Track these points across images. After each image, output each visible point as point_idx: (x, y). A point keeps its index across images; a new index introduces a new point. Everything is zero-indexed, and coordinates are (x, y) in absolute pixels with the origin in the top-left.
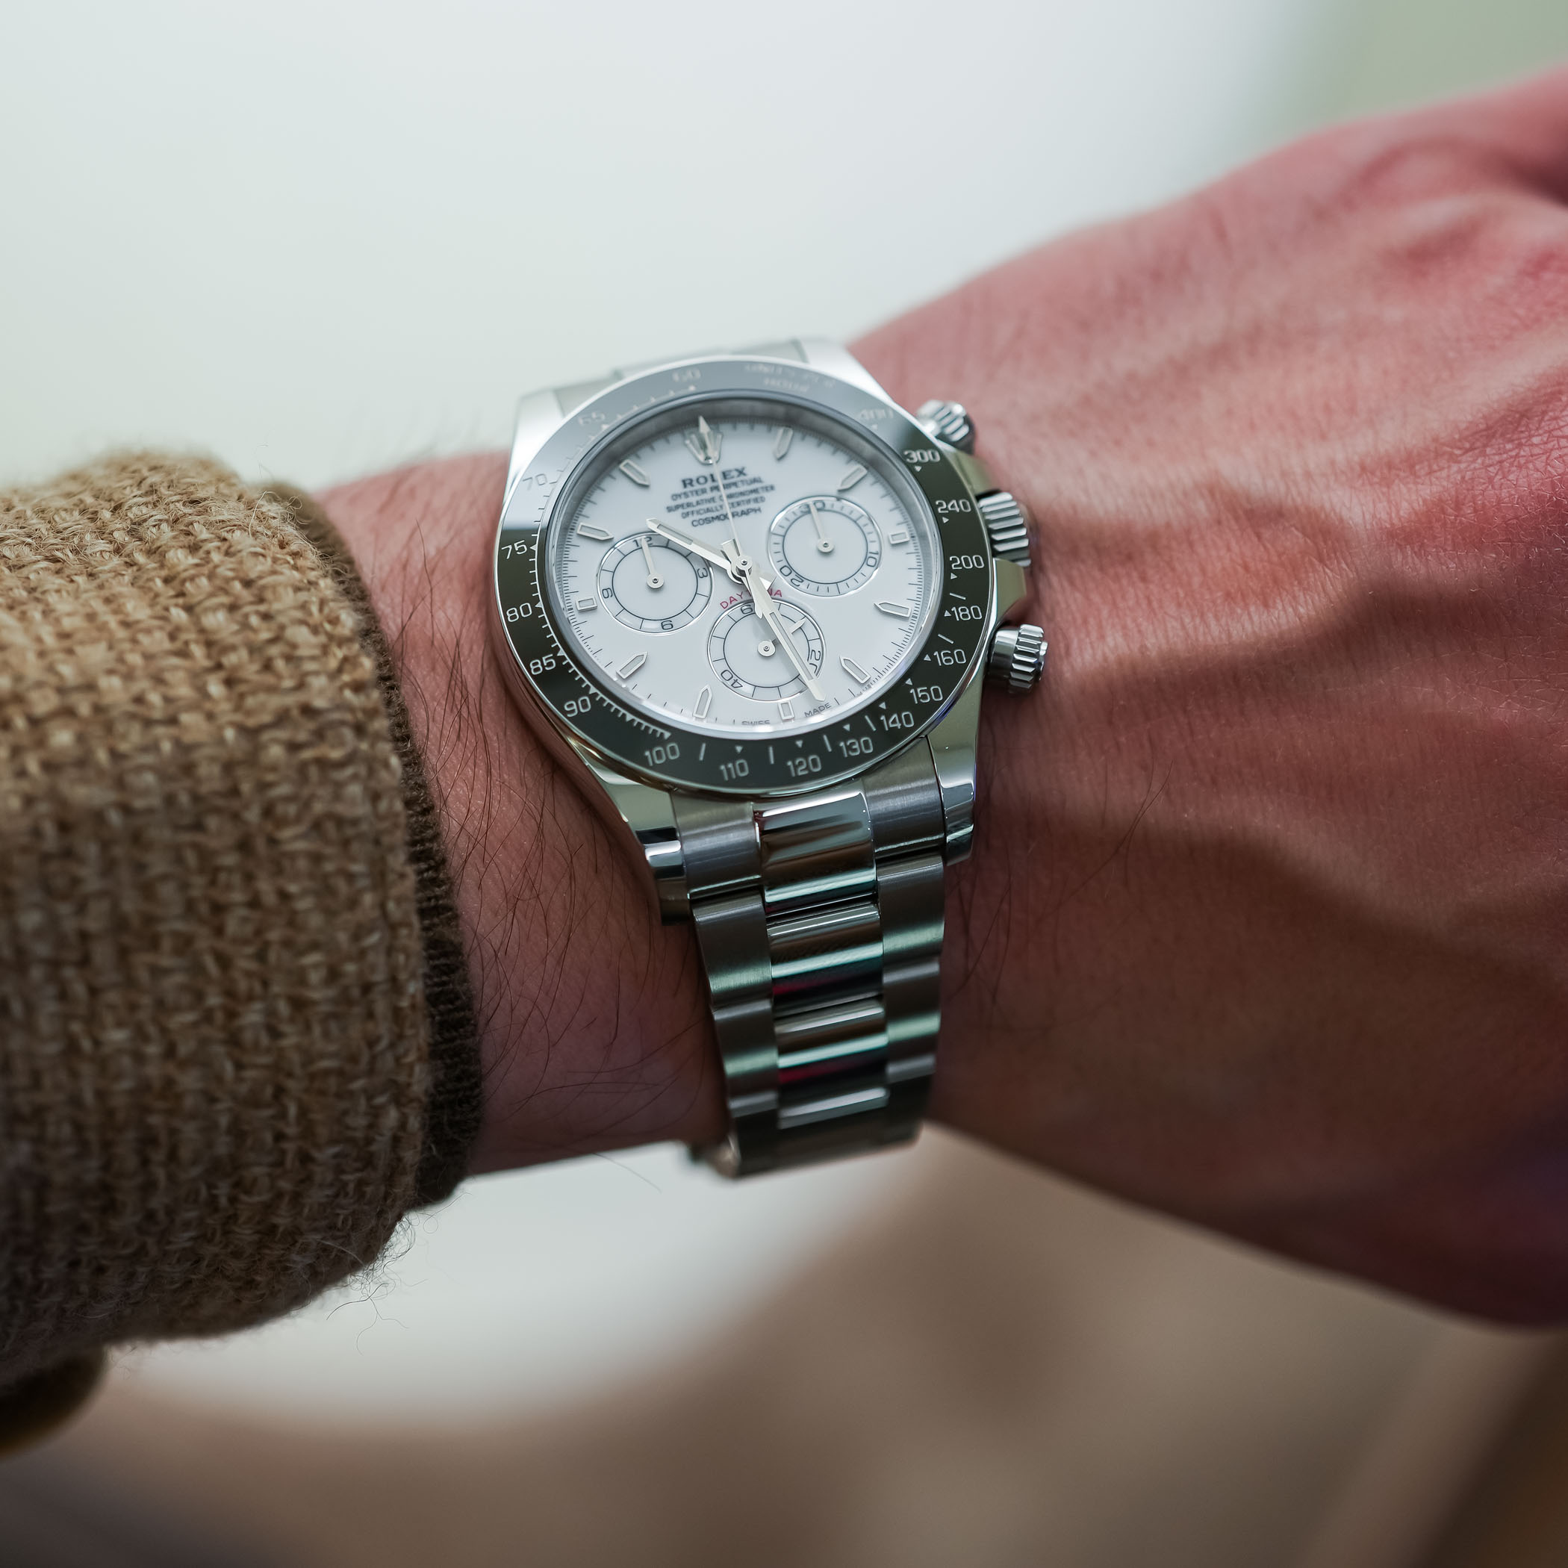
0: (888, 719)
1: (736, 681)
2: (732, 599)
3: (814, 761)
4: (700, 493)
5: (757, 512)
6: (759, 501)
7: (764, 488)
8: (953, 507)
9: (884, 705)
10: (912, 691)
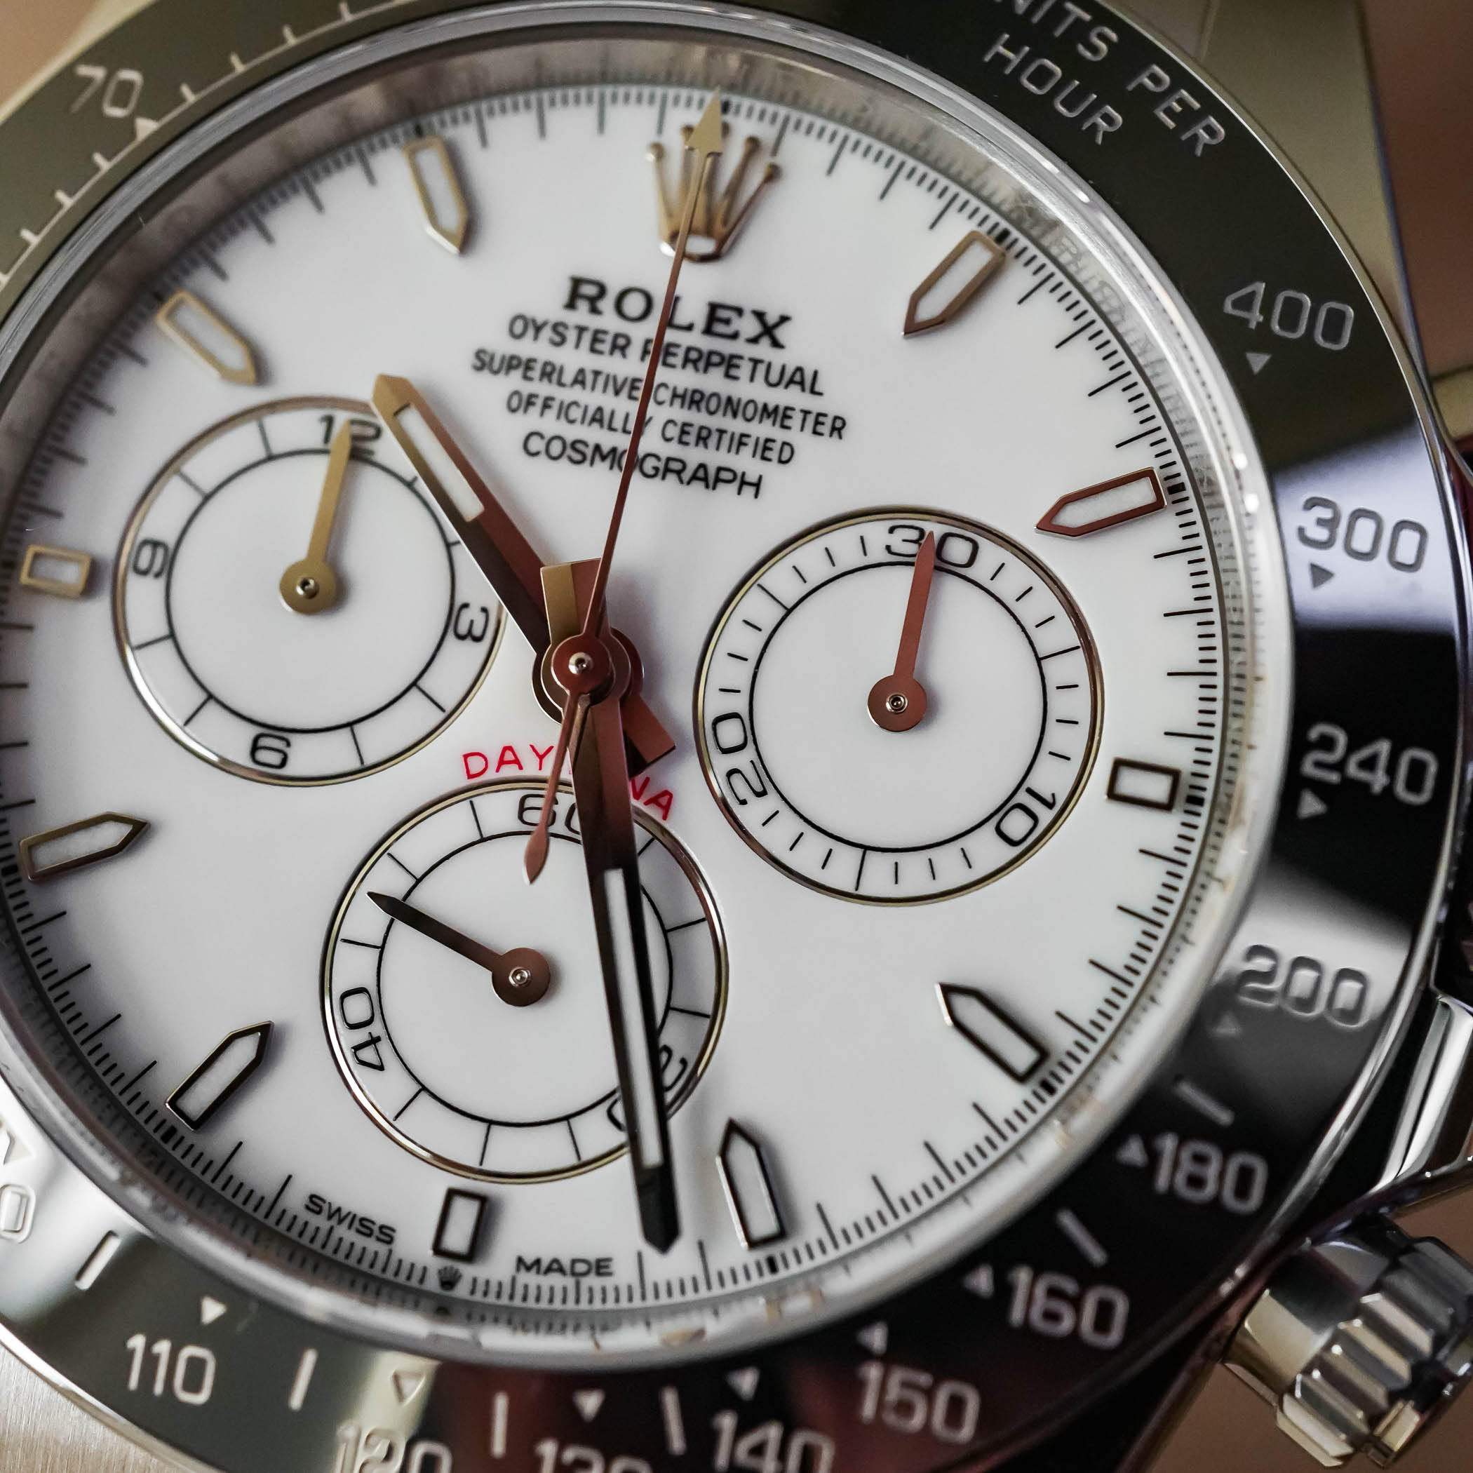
0: (741, 1431)
1: (374, 1041)
2: (509, 756)
4: (606, 347)
5: (749, 491)
6: (773, 455)
7: (811, 420)
8: (1369, 764)
9: (746, 1382)
10: (873, 1373)
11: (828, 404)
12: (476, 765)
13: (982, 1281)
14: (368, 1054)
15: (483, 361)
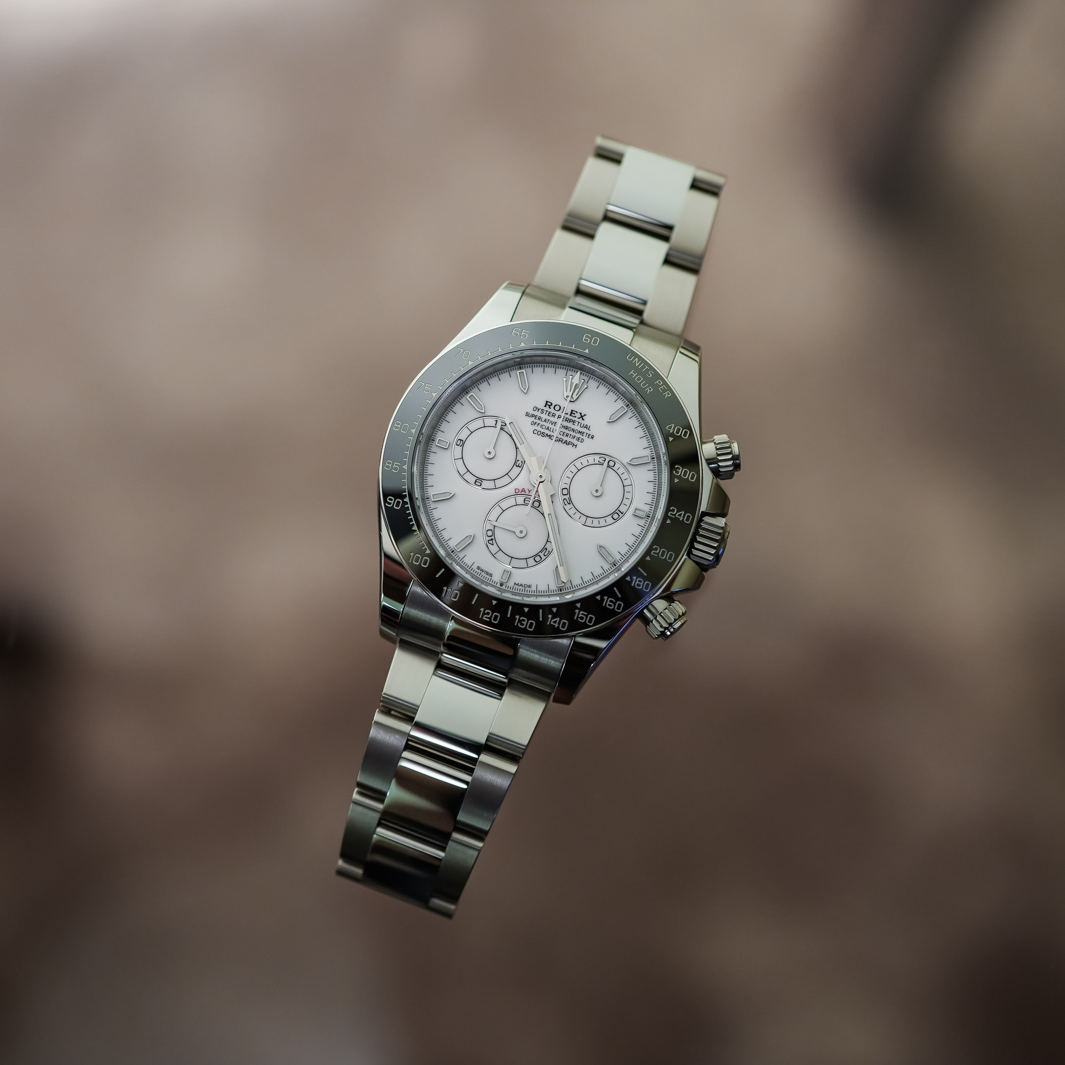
0: (552, 619)
1: (492, 540)
2: (523, 490)
3: (496, 616)
4: (551, 415)
5: (574, 447)
6: (580, 441)
7: (588, 435)
8: (680, 515)
9: (554, 610)
10: (577, 611)
11: (591, 432)
12: (517, 491)
13: (598, 598)
14: (491, 542)
15: (527, 414)
